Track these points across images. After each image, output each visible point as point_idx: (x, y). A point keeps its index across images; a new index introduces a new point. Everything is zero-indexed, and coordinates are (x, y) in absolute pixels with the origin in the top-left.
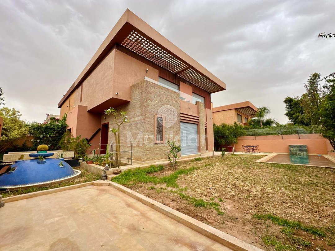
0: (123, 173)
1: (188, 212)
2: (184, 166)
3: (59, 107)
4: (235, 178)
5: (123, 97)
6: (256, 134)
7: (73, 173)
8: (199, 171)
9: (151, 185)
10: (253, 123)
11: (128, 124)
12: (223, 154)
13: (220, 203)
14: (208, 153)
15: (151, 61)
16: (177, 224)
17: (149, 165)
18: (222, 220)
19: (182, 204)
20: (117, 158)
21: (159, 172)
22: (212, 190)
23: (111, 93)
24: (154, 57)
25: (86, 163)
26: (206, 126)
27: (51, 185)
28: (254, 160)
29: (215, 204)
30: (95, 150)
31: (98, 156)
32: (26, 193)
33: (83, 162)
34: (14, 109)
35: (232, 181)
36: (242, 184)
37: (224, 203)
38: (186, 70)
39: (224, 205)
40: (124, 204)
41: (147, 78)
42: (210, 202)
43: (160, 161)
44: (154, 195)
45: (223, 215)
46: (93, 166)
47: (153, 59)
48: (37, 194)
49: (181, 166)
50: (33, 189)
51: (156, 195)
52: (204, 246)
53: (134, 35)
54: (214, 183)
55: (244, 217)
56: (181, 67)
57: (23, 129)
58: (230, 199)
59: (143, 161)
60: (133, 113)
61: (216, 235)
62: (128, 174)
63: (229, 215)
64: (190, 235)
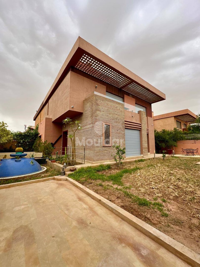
0: (77, 170)
1: (132, 210)
2: (128, 166)
3: (34, 120)
4: (178, 179)
5: (77, 109)
6: (195, 138)
7: (41, 169)
8: (142, 171)
9: (99, 182)
10: (192, 129)
11: (82, 131)
12: (164, 156)
13: (163, 203)
14: (150, 155)
15: (100, 79)
16: (121, 221)
17: (99, 164)
18: (166, 221)
19: (126, 202)
20: (73, 159)
21: (107, 171)
22: (154, 189)
23: (68, 107)
24: (102, 75)
25: (50, 161)
26: (148, 132)
27: (24, 178)
28: (194, 162)
29: (158, 204)
30: (58, 152)
31: (60, 157)
32: (6, 184)
33: (49, 161)
34: (3, 122)
35: (175, 182)
36: (185, 185)
37: (167, 204)
38: (129, 85)
39: (168, 206)
40: (76, 197)
41: (96, 93)
42: (153, 202)
43: (108, 161)
44: (101, 192)
45: (167, 216)
46: (55, 164)
47: (101, 77)
48: (13, 185)
49: (126, 166)
50: (11, 181)
51: (103, 191)
52: (149, 249)
53: (85, 58)
54: (156, 183)
55: (190, 221)
56: (125, 82)
57: (9, 136)
58: (174, 200)
59: (94, 161)
60: (86, 122)
61: (161, 238)
62: (82, 171)
63: (174, 218)
64: (134, 235)
